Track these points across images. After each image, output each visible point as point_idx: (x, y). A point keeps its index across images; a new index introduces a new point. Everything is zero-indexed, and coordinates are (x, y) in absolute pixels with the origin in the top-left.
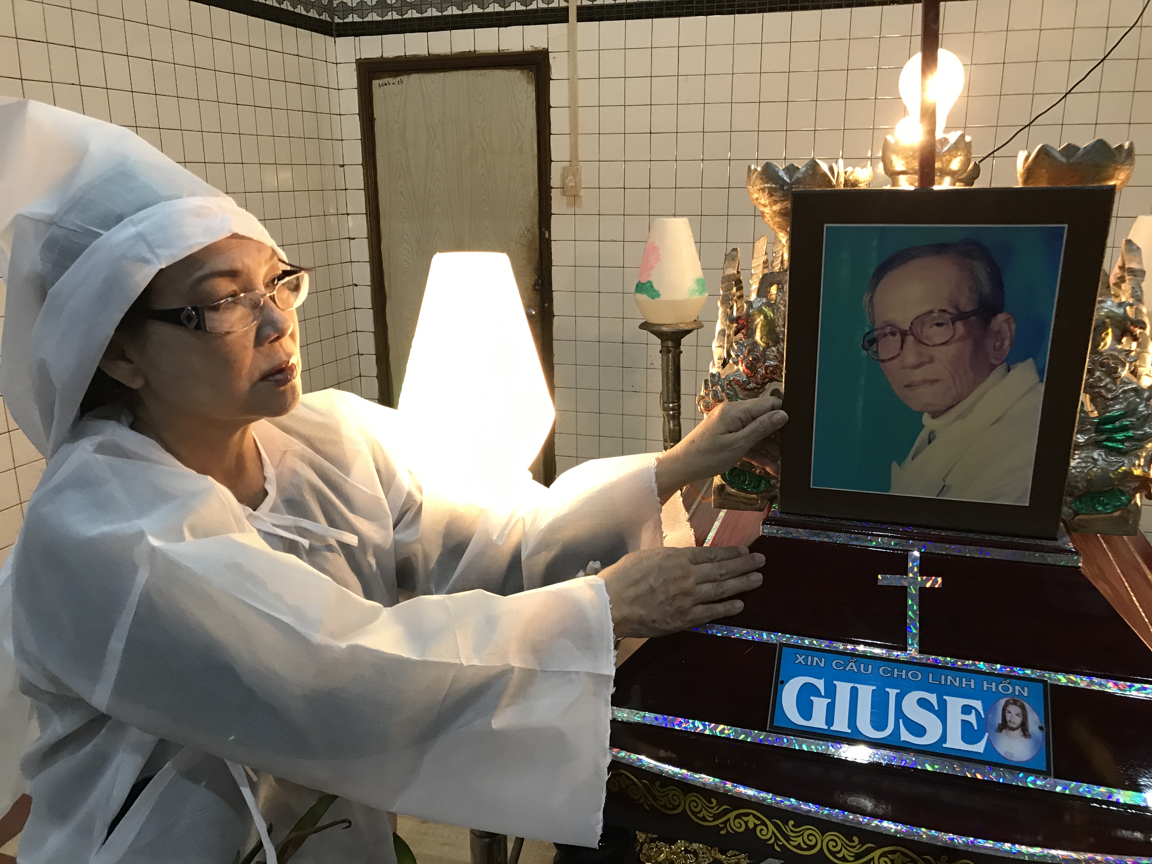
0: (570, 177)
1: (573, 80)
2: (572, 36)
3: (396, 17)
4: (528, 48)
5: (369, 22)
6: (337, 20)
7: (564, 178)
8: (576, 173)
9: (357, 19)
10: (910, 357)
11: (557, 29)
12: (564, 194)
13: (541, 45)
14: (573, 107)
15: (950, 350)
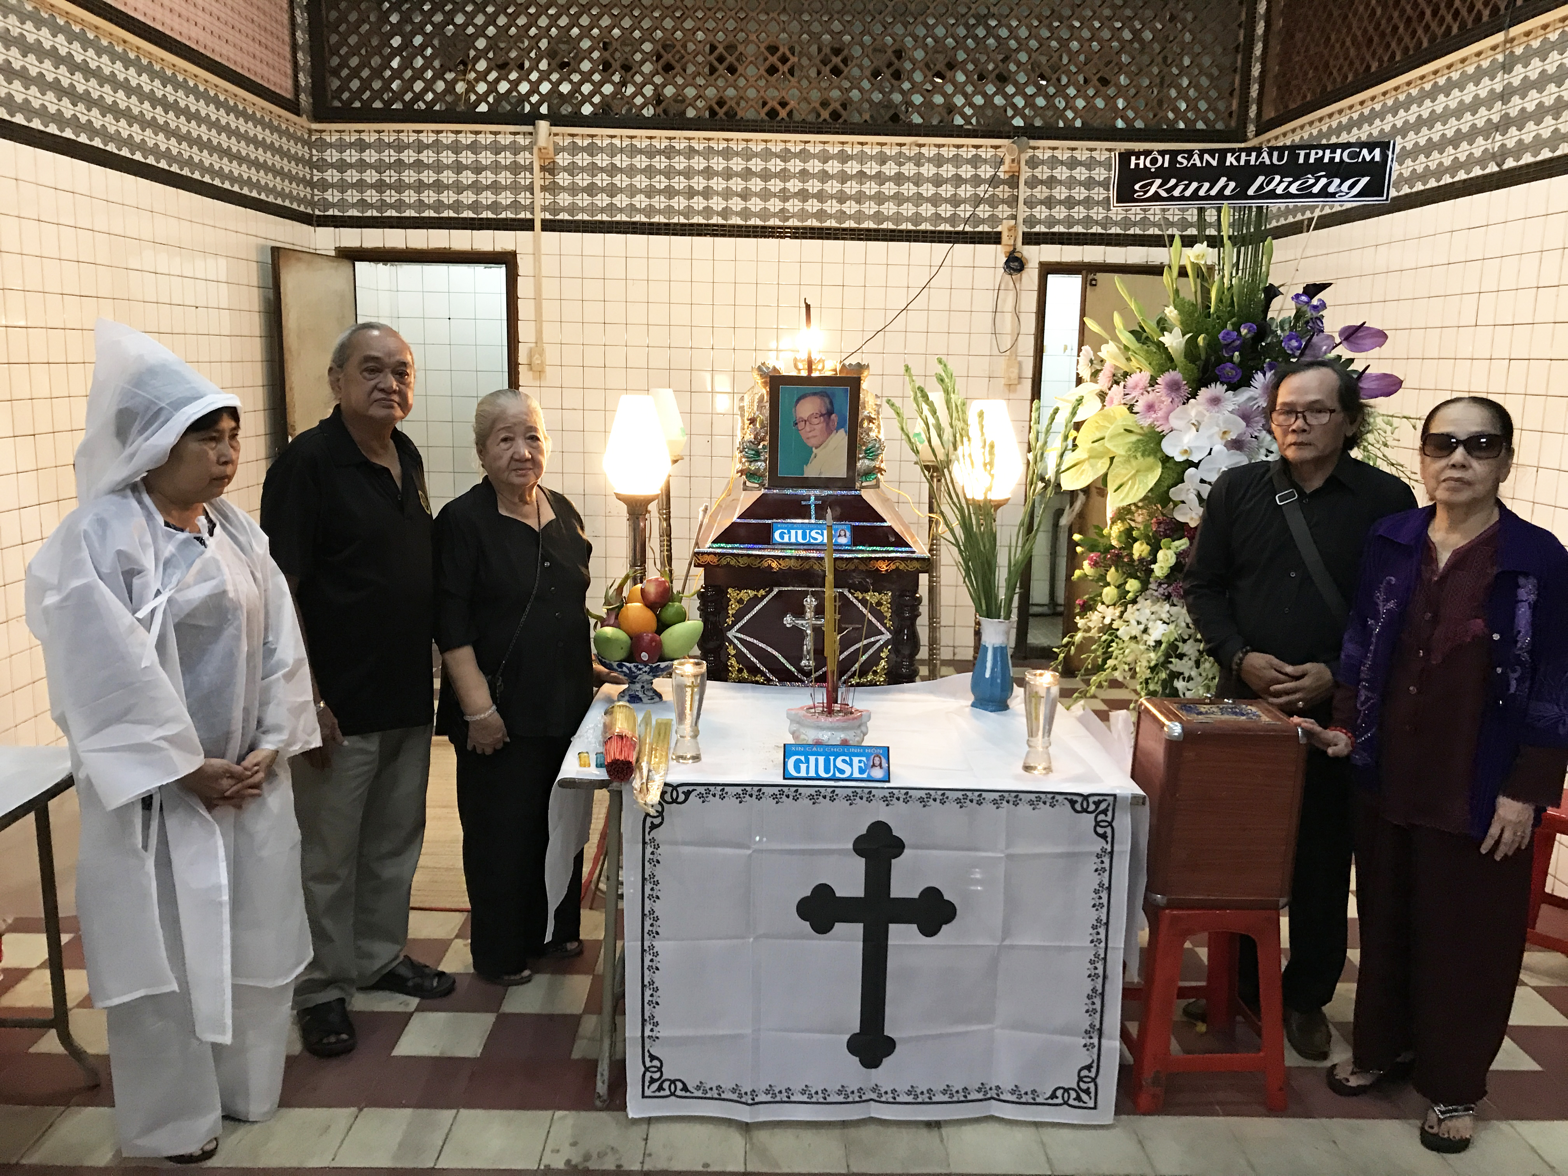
0: (537, 356)
1: (537, 277)
2: (537, 244)
3: (375, 214)
4: (498, 249)
5: (349, 217)
6: (317, 212)
7: (530, 355)
8: (542, 353)
9: (337, 213)
10: (808, 429)
11: (524, 236)
12: (531, 369)
13: (510, 247)
14: (538, 299)
15: (820, 426)
